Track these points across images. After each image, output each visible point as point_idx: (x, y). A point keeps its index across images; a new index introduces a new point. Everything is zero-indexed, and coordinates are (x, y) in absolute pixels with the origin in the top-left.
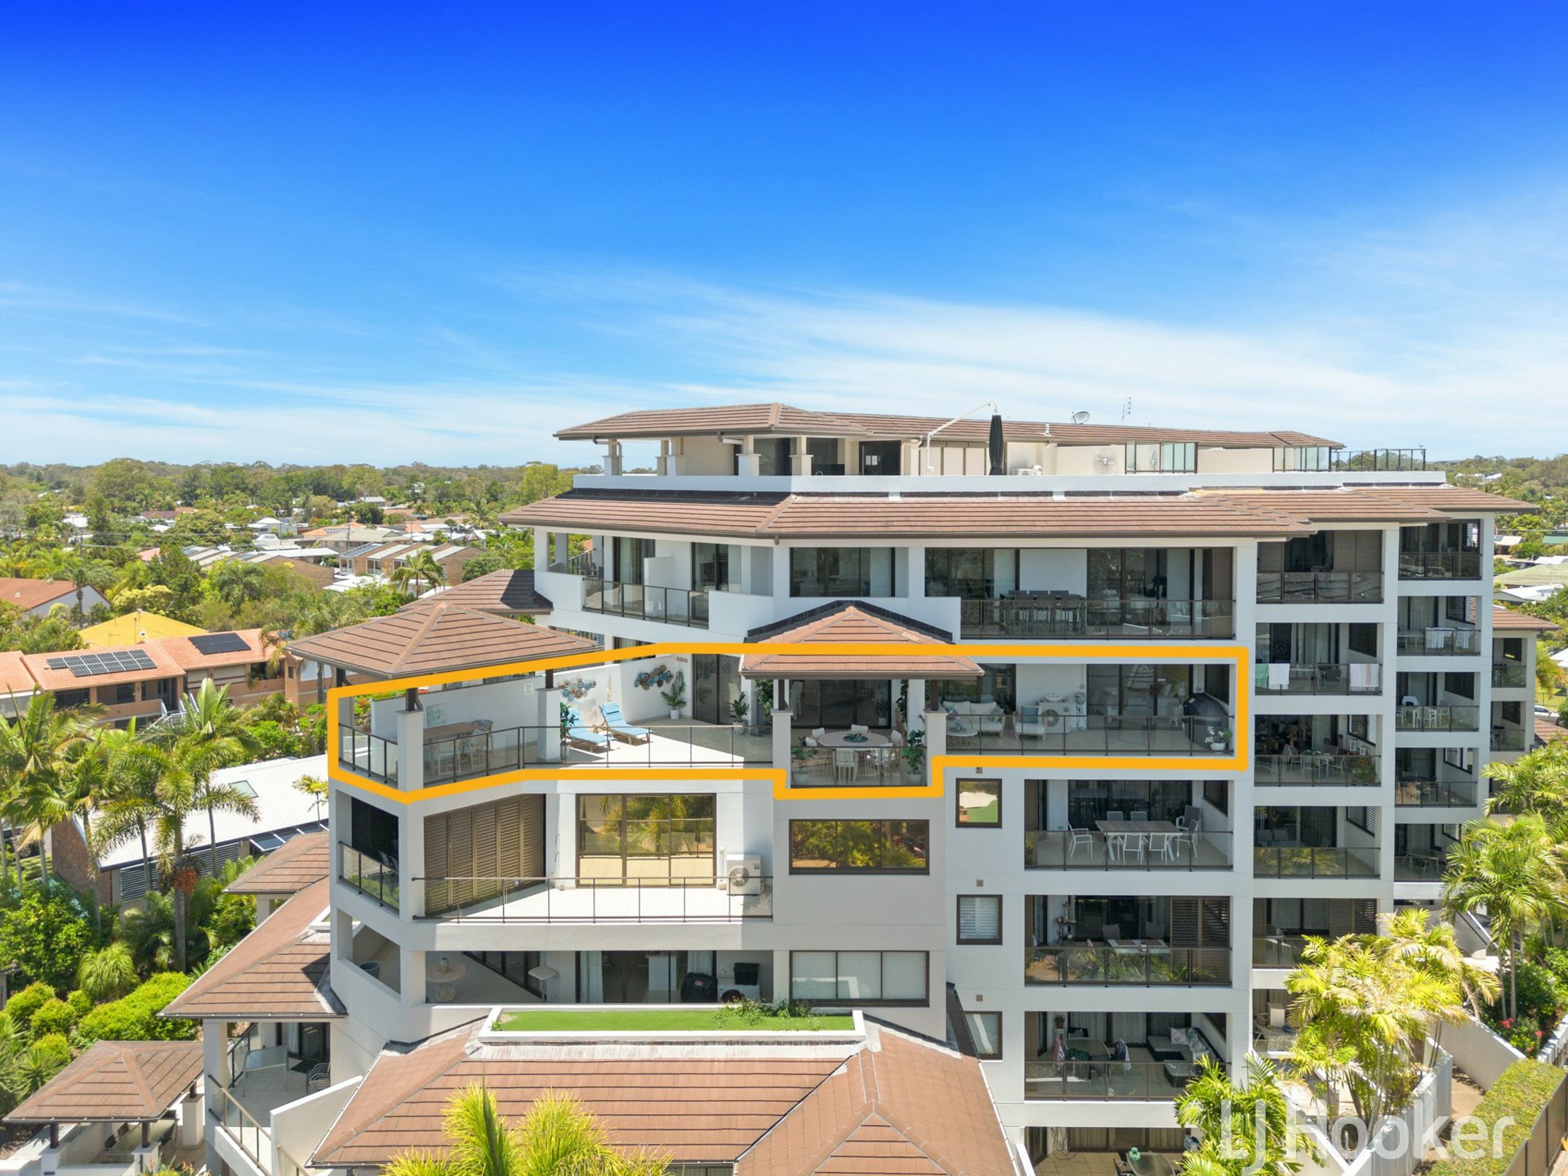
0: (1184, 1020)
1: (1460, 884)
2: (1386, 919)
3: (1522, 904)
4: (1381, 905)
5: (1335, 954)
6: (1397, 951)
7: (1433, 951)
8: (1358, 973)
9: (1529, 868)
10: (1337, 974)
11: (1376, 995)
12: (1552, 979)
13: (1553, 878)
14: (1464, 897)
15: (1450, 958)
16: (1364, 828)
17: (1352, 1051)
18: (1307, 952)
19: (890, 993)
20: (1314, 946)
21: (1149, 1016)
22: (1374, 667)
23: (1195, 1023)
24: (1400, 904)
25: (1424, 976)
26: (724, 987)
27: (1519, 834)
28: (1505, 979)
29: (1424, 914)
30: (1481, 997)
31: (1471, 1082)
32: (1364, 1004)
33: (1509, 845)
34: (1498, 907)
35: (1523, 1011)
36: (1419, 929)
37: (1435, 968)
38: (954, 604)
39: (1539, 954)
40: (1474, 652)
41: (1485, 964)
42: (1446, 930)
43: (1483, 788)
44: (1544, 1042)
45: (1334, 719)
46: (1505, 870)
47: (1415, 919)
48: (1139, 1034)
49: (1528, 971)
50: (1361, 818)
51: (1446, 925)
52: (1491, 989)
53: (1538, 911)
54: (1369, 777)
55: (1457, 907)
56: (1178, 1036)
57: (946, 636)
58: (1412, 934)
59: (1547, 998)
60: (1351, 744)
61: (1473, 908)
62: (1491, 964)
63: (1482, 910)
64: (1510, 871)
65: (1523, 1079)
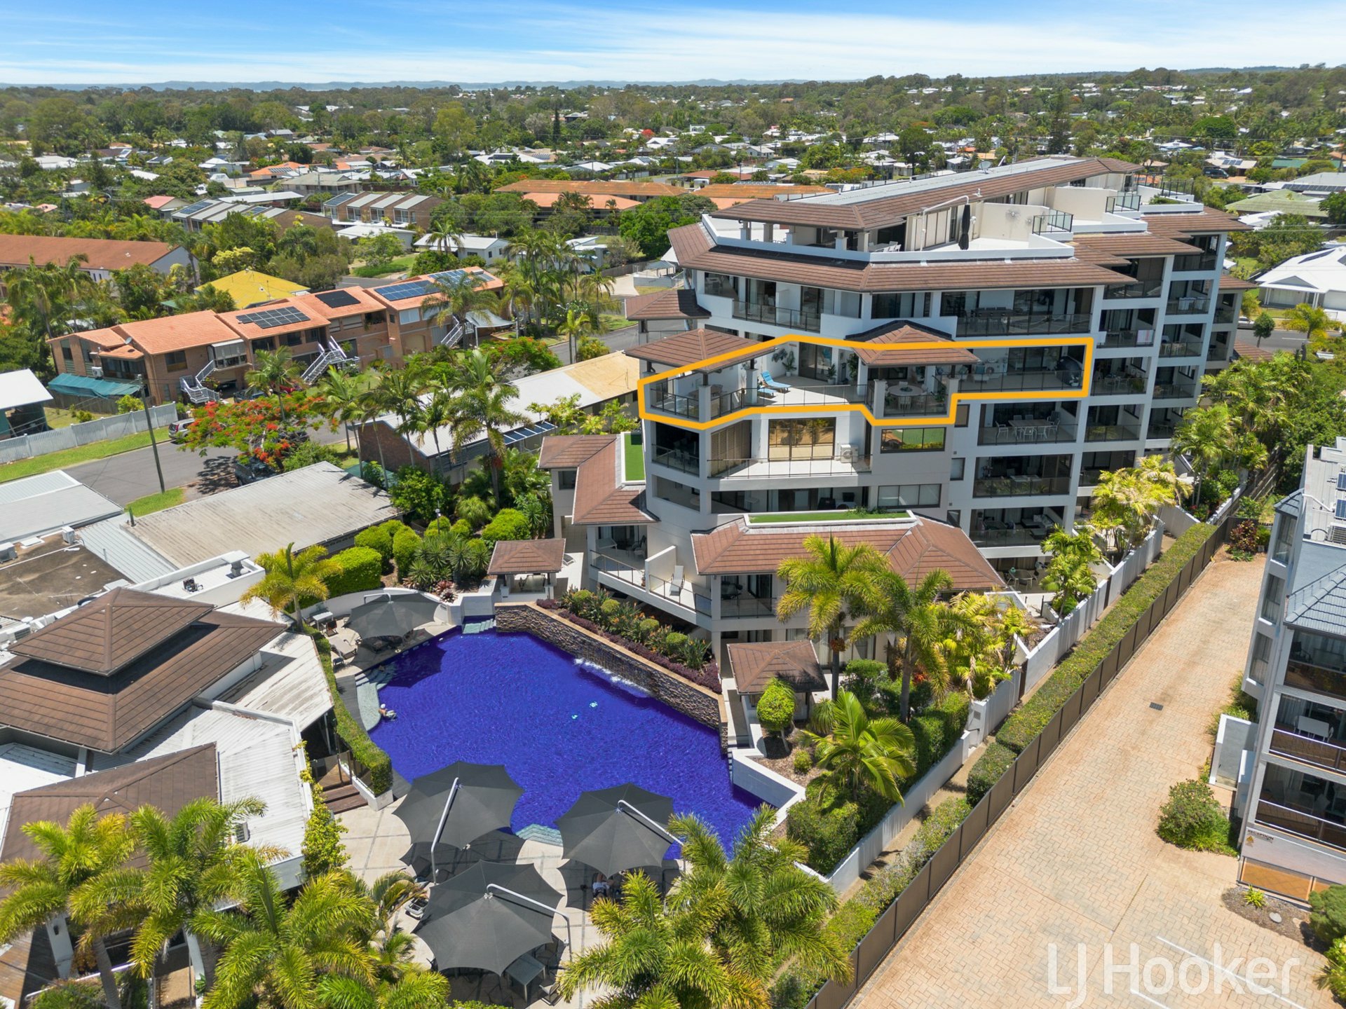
0: (1040, 511)
1: (1179, 441)
2: (1141, 460)
3: (1211, 451)
4: (1138, 453)
5: (1116, 477)
6: (1145, 475)
7: (1163, 475)
8: (1127, 486)
9: (1216, 432)
10: (1116, 487)
11: (1134, 495)
12: (1219, 486)
13: (1227, 437)
14: (1180, 448)
15: (1170, 477)
16: (1133, 414)
17: (1120, 520)
18: (1101, 478)
19: (922, 502)
20: (1104, 475)
21: (1023, 510)
22: (1151, 332)
23: (1045, 512)
24: (1148, 452)
25: (1158, 486)
26: (838, 503)
27: (1215, 414)
28: (1196, 487)
29: (1160, 457)
30: (1183, 495)
31: (1172, 536)
32: (1128, 499)
33: (1207, 421)
34: (1197, 452)
35: (1202, 501)
36: (1157, 464)
37: (1164, 483)
38: (953, 320)
39: (1215, 475)
40: (1204, 311)
41: (1187, 481)
42: (1170, 464)
43: (1198, 388)
44: (1211, 515)
45: (1124, 360)
46: (1204, 434)
47: (1155, 459)
48: (1018, 517)
49: (1208, 482)
50: (1132, 410)
51: (1170, 462)
52: (1188, 491)
53: (1217, 454)
54: (1139, 388)
55: (1177, 453)
56: (1037, 518)
57: (948, 336)
58: (1153, 467)
59: (1216, 495)
60: (1133, 371)
61: (1184, 454)
62: (1190, 480)
63: (1189, 454)
64: (1205, 434)
65: (1197, 531)
